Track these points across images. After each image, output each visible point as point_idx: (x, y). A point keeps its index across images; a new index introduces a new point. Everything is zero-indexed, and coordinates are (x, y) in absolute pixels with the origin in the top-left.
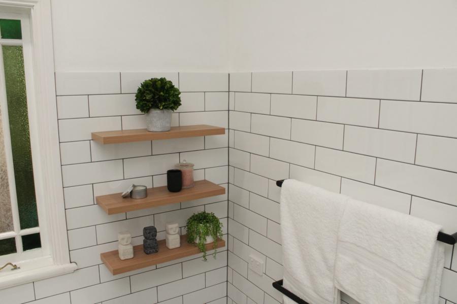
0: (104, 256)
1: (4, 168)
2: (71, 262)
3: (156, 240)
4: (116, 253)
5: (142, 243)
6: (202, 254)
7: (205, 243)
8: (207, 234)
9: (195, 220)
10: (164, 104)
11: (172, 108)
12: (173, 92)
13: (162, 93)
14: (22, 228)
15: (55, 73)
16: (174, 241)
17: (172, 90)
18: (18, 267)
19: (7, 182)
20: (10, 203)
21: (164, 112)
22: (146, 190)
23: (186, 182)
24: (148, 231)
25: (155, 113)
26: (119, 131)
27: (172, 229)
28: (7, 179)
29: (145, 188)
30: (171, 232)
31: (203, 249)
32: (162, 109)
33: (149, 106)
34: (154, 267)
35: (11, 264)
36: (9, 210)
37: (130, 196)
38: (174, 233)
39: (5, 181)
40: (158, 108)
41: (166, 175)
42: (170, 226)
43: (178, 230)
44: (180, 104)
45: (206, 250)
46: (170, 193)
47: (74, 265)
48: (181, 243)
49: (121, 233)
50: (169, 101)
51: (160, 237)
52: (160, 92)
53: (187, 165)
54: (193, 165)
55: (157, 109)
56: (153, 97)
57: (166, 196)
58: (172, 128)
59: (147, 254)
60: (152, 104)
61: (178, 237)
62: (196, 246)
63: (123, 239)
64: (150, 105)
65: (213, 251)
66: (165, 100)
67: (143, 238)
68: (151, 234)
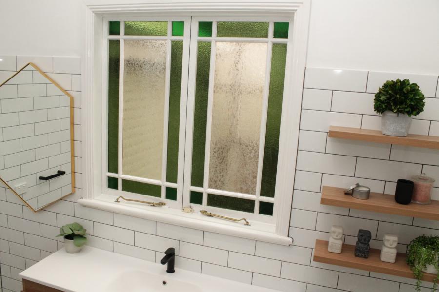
0: (318, 242)
1: (258, 143)
2: (288, 236)
3: (368, 245)
4: (327, 243)
5: (355, 244)
6: (415, 281)
7: (423, 270)
8: (429, 261)
9: (421, 242)
10: (398, 107)
11: (409, 113)
13: (398, 96)
14: (262, 194)
15: (305, 68)
16: (389, 253)
17: (411, 94)
18: (249, 224)
19: (258, 155)
20: (257, 172)
21: (398, 116)
22: (369, 192)
23: (420, 195)
24: (361, 234)
25: (390, 115)
26: (358, 129)
27: (388, 240)
28: (258, 152)
29: (368, 190)
30: (386, 243)
31: (420, 276)
32: (395, 112)
34: (367, 273)
35: (245, 220)
36: (255, 177)
37: (349, 193)
38: (391, 246)
39: (257, 153)
40: (392, 110)
41: (396, 184)
42: (387, 237)
43: (395, 244)
44: (423, 111)
45: (423, 279)
46: (396, 203)
47: (290, 240)
48: (396, 260)
49: (335, 226)
50: (406, 105)
51: (373, 244)
52: (396, 94)
53: (425, 180)
55: (391, 112)
56: (388, 99)
57: (392, 205)
58: (409, 135)
59: (356, 256)
60: (386, 106)
61: (394, 251)
62: (411, 270)
63: (334, 232)
64: (384, 107)
65: (431, 285)
66: (401, 103)
67: (356, 239)
68: (364, 237)
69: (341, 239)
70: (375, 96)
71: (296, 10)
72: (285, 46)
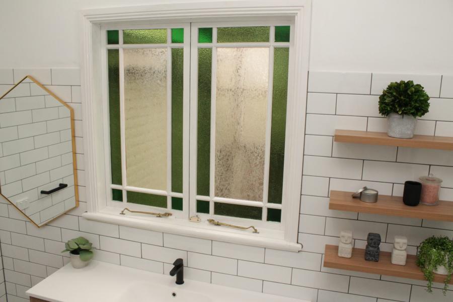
0: (328, 247)
1: (263, 149)
2: (298, 243)
3: (379, 249)
4: (336, 248)
5: (365, 248)
6: (426, 283)
7: (434, 271)
8: (439, 262)
9: (431, 243)
10: (403, 109)
11: (414, 115)
12: (417, 97)
13: (402, 98)
14: (269, 201)
15: (308, 72)
16: (399, 257)
17: (416, 95)
18: (258, 231)
19: (264, 161)
20: (263, 178)
21: (403, 117)
22: (377, 195)
23: (428, 197)
24: (371, 238)
25: (395, 118)
26: (364, 132)
27: (398, 243)
28: (264, 159)
29: (375, 193)
30: (397, 246)
31: (430, 278)
32: (401, 114)
33: (387, 109)
34: (378, 277)
35: (253, 228)
36: (262, 184)
37: (357, 197)
38: (400, 249)
40: (397, 112)
41: (404, 185)
42: (397, 240)
43: (405, 247)
44: (428, 111)
45: (433, 280)
46: (404, 205)
47: (300, 246)
48: (407, 262)
50: (411, 106)
51: (383, 247)
52: (401, 96)
53: (433, 180)
54: (440, 181)
55: (396, 114)
56: (393, 101)
57: (400, 207)
58: (415, 136)
59: (366, 260)
60: (390, 108)
61: (404, 254)
62: (422, 271)
63: (343, 237)
64: (389, 109)
65: (442, 285)
66: (406, 105)
67: (366, 243)
68: (374, 241)
69: (351, 243)
70: (380, 98)
71: (297, 13)
72: (287, 49)
